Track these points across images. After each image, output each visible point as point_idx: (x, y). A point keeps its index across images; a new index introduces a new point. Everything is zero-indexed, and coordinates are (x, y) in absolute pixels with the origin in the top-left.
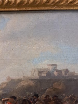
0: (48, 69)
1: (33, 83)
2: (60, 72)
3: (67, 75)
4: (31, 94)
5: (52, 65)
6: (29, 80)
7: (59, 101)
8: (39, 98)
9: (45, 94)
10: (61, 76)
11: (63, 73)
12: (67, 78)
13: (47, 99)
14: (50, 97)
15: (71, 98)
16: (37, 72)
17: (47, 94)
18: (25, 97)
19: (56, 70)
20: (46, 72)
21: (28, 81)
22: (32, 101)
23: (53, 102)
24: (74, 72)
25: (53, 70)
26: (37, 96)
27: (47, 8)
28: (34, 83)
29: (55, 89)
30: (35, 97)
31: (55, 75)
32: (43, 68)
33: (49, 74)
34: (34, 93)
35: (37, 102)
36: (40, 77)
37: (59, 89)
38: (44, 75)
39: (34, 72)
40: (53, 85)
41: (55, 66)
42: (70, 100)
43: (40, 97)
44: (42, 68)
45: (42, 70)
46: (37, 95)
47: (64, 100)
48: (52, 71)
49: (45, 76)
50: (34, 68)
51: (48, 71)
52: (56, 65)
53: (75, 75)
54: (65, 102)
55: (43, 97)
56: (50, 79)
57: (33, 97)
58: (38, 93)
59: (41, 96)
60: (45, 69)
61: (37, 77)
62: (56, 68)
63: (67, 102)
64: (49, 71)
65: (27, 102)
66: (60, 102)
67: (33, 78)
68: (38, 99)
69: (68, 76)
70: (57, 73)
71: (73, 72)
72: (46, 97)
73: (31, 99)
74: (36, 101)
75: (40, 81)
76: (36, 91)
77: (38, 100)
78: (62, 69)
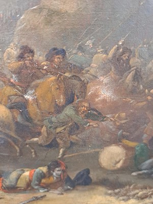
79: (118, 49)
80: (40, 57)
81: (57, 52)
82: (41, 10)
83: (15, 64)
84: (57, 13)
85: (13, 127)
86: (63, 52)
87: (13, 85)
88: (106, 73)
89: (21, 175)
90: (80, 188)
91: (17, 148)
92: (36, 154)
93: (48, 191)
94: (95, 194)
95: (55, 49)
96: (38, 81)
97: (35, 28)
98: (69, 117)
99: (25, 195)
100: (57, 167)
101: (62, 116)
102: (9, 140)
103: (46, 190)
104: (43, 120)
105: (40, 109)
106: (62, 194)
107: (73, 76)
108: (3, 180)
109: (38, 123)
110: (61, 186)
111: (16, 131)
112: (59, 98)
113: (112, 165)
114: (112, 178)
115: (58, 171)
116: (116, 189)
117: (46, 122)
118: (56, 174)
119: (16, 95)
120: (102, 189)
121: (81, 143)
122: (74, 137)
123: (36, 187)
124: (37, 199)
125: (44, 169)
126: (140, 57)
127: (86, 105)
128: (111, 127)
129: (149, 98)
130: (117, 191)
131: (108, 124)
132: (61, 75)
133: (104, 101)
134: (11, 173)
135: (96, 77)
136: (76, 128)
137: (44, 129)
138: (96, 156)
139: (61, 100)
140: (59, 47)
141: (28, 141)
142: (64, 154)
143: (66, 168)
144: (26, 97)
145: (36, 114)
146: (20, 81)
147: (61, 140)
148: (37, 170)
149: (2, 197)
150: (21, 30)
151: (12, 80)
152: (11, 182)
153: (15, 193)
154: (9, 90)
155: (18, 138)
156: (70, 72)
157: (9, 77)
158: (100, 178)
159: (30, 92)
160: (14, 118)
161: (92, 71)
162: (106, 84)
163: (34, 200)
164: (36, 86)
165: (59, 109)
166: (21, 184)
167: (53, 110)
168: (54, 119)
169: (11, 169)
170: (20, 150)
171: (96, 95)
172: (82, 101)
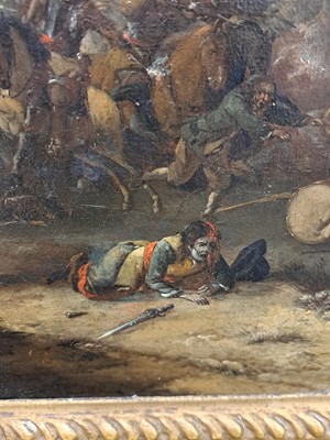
85: (120, 141)
89: (126, 256)
90: (243, 287)
91: (125, 192)
92: (160, 205)
93: (177, 296)
94: (273, 304)
96: (177, 36)
98: (231, 117)
99: (130, 304)
100: (201, 236)
101: (217, 115)
102: (111, 173)
103: (174, 292)
104: (179, 126)
105: (175, 100)
106: (207, 303)
107: (246, 23)
108: (89, 269)
109: (171, 132)
110: (206, 282)
111: (125, 151)
112: (215, 75)
113: (314, 230)
114: (310, 262)
115: (202, 245)
116: (319, 291)
117: (185, 130)
118: (198, 253)
119: (131, 67)
120: (289, 291)
121: (252, 179)
122: (239, 164)
123: (154, 286)
124: (154, 314)
125: (174, 241)
127: (268, 88)
128: (315, 139)
130: (319, 295)
131: (309, 134)
132: (222, 21)
133: (304, 78)
134: (106, 251)
135: (291, 25)
136: (245, 142)
137: (181, 145)
138: (281, 208)
139: (219, 78)
141: (147, 175)
142: (215, 206)
143: (219, 237)
145: (167, 112)
147: (213, 170)
148: (160, 244)
149: (84, 311)
151: (126, 36)
152: (104, 273)
153: (111, 300)
155: (128, 167)
157: (120, 28)
158: (286, 262)
159: (160, 60)
160: (123, 120)
161: (284, 12)
162: (310, 41)
163: (148, 318)
164: (172, 48)
165: (213, 99)
166: (126, 278)
167: (200, 101)
168: (201, 123)
169: (107, 243)
170: (130, 197)
172: (260, 80)
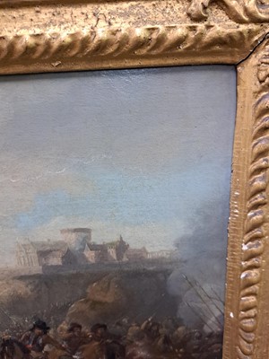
0: (66, 244)
1: (27, 286)
2: (101, 250)
3: (125, 259)
4: (24, 323)
5: (76, 230)
6: (14, 278)
7: (114, 342)
8: (51, 332)
9: (67, 319)
10: (106, 263)
11: (112, 253)
12: (126, 269)
13: (75, 336)
14: (83, 330)
15: (148, 330)
16: (34, 255)
17: (74, 320)
18: (10, 334)
19: (89, 245)
20: (60, 254)
21: (11, 281)
22: (30, 345)
23: (97, 343)
24: (144, 248)
25: (82, 247)
26: (43, 327)
27: (32, 68)
28: (30, 287)
29: (95, 304)
30: (37, 331)
31: (87, 261)
32: (49, 240)
33: (69, 257)
34: (35, 317)
35: (46, 348)
36: (45, 267)
37: (106, 302)
38: (55, 261)
39: (23, 254)
40: (88, 291)
41: (83, 234)
42: (146, 336)
43: (55, 332)
44: (46, 240)
45: (48, 248)
46: (44, 324)
47: (129, 338)
48: (77, 249)
49: (60, 263)
50: (22, 242)
51: (65, 250)
52: (87, 231)
53: (149, 257)
54: (132, 342)
55: (62, 329)
56: (75, 272)
57: (32, 330)
58: (44, 319)
59: (57, 327)
60: (57, 244)
61: (36, 268)
62: (90, 239)
63: (137, 343)
64: (69, 250)
65: (17, 349)
66: (116, 345)
67: (23, 274)
68: (48, 337)
69: (128, 263)
70: (93, 253)
71: (140, 250)
72: (71, 330)
73: (28, 338)
74: (43, 345)
75: (45, 281)
76: (39, 312)
77: (48, 341)
78: (107, 241)
79: (149, 322)
80: (86, 330)
81: (99, 326)
82: (87, 301)
83: (65, 335)
84: (100, 303)
86: (105, 327)
87: (64, 349)
88: (140, 339)
95: (98, 325)
97: (83, 312)
126: (167, 327)
129: (180, 355)
140: (101, 322)
144: (74, 357)
146: (69, 345)
150: (72, 314)
154: (59, 352)
156: (111, 338)
171: (133, 354)
